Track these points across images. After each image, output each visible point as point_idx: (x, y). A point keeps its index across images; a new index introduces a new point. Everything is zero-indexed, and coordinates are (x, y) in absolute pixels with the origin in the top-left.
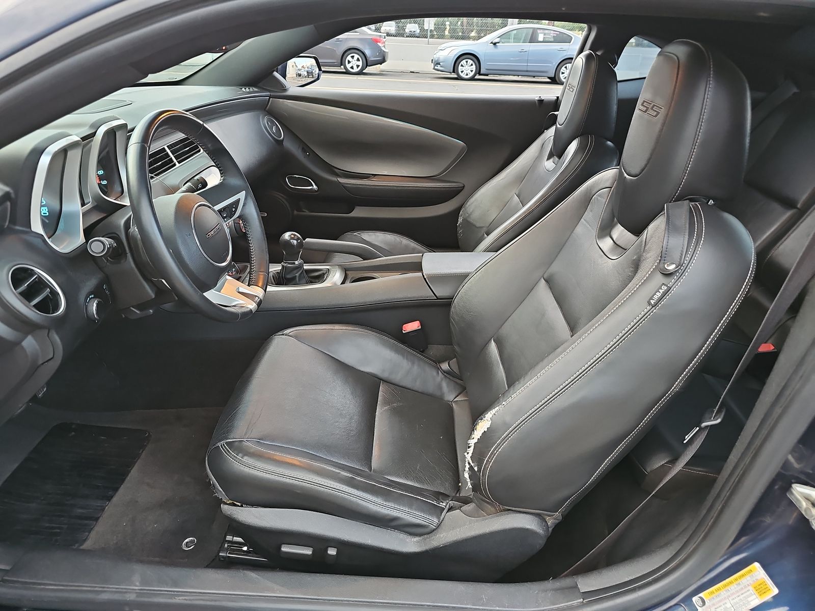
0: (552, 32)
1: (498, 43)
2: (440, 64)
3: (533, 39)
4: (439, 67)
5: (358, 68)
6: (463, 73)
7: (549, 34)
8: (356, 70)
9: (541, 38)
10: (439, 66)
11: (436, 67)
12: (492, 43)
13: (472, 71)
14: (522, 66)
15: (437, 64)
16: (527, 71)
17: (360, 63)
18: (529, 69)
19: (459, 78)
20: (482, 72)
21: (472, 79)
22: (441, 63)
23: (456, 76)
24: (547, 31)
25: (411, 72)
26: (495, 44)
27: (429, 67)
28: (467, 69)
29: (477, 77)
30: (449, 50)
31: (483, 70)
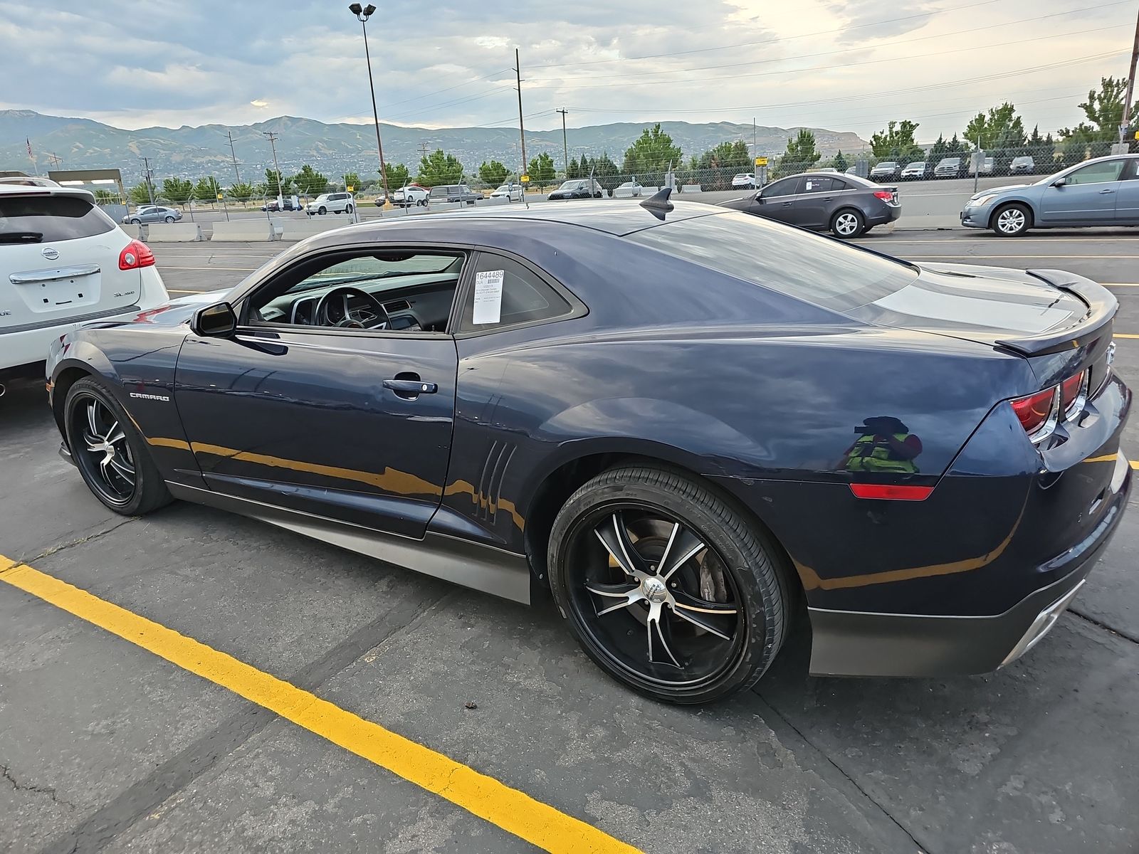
1: (1064, 184)
2: (969, 218)
3: (1127, 174)
4: (968, 222)
5: (851, 230)
6: (1006, 227)
8: (849, 232)
10: (968, 220)
11: (965, 222)
12: (1054, 185)
13: (1019, 224)
14: (1106, 212)
15: (966, 218)
16: (1116, 219)
17: (855, 224)
18: (1118, 216)
19: (1000, 234)
20: (1035, 224)
21: (1022, 234)
22: (971, 217)
23: (993, 231)
25: (939, 229)
26: (1059, 186)
27: (957, 222)
28: (1012, 221)
29: (1029, 230)
30: (985, 199)
31: (1037, 222)
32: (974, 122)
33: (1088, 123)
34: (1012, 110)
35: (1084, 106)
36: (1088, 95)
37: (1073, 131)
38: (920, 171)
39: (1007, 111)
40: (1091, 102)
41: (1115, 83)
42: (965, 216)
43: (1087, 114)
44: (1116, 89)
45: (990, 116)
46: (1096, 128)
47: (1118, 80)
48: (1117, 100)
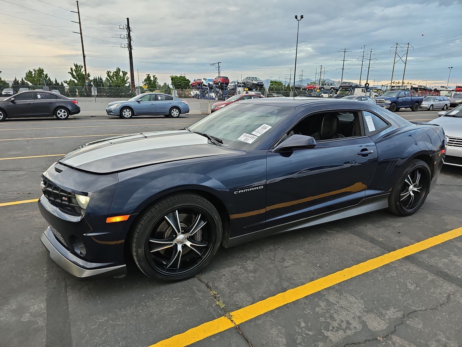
0: (164, 96)
3: (156, 99)
6: (125, 115)
7: (163, 97)
8: (63, 117)
9: (159, 98)
12: (137, 101)
13: (130, 114)
14: (154, 111)
16: (156, 113)
17: (66, 114)
21: (130, 118)
22: (112, 112)
23: (122, 117)
24: (161, 96)
25: (91, 116)
26: (139, 102)
27: (105, 114)
28: (127, 113)
29: (133, 117)
30: (116, 105)
31: (135, 114)
32: (28, 74)
33: (73, 79)
34: (43, 71)
35: (70, 73)
36: (70, 69)
37: (69, 82)
38: (12, 93)
39: (41, 71)
40: (72, 71)
41: (78, 66)
42: (109, 112)
43: (72, 76)
44: (79, 68)
45: (34, 72)
46: (76, 82)
47: (79, 65)
48: (81, 72)
